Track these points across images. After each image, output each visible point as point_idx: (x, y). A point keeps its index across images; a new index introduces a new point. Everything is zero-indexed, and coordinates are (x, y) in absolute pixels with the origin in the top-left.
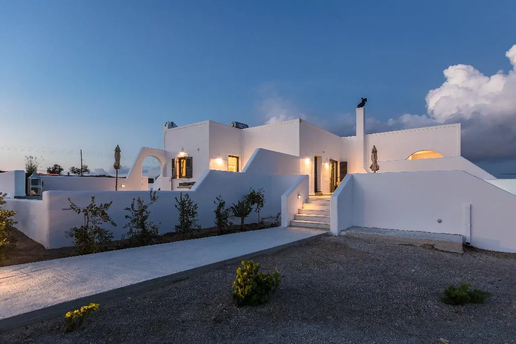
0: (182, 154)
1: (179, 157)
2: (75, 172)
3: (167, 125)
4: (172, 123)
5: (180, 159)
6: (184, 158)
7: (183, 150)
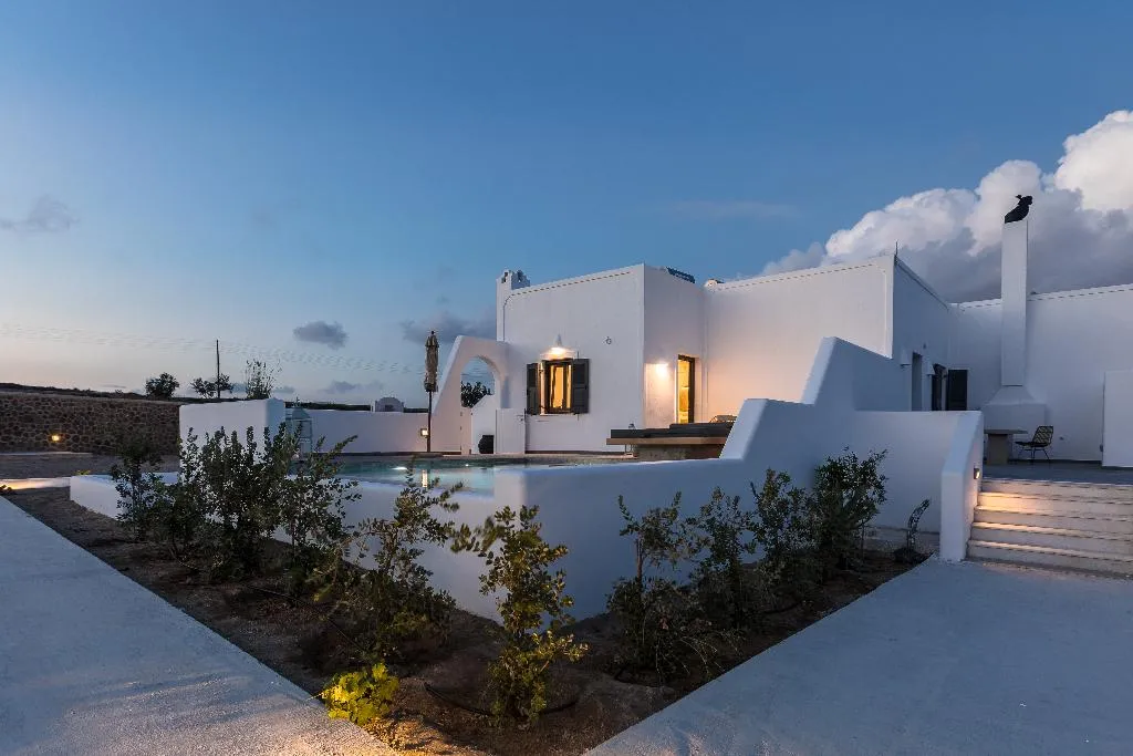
0: (558, 353)
1: (548, 359)
2: (203, 391)
3: (509, 279)
4: (520, 274)
5: (548, 364)
6: (564, 363)
7: (560, 343)
